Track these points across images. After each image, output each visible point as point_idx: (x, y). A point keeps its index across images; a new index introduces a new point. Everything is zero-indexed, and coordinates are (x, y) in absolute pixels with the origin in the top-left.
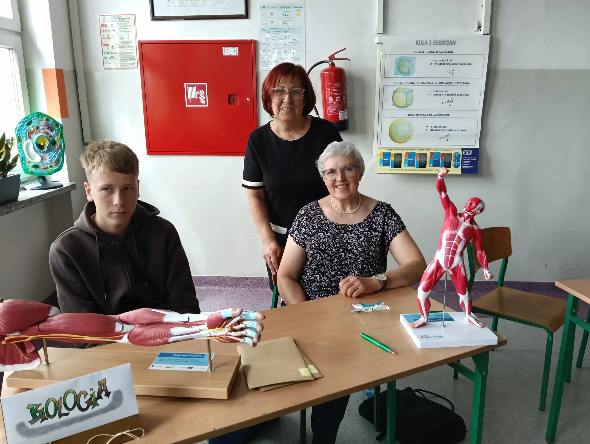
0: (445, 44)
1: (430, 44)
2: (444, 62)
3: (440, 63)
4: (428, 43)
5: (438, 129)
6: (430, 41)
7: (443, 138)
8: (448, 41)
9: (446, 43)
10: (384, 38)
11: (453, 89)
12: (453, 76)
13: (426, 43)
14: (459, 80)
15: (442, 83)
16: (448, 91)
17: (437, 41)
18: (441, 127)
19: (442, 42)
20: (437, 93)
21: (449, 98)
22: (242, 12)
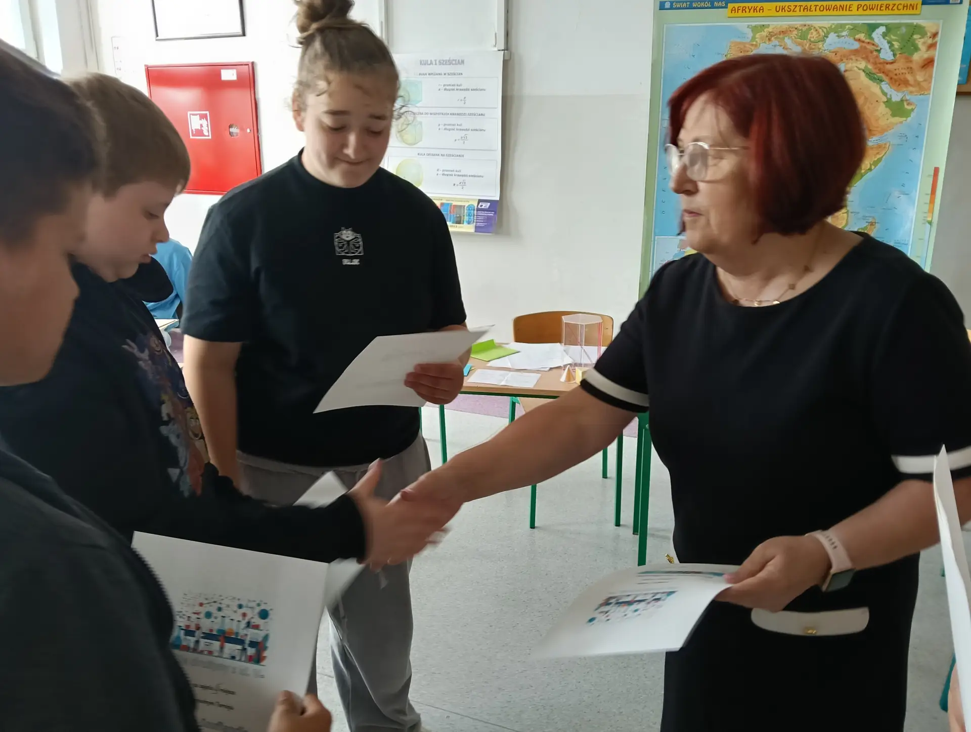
0: (453, 64)
1: (436, 64)
2: (454, 87)
3: (448, 88)
4: (434, 63)
5: (450, 173)
6: (436, 61)
7: (457, 185)
8: (456, 60)
9: (454, 62)
11: (467, 123)
12: (465, 106)
13: (431, 63)
14: (472, 111)
15: (453, 114)
16: (461, 125)
17: (444, 61)
18: (454, 171)
19: (450, 62)
20: (449, 128)
21: (463, 133)
22: (239, 29)
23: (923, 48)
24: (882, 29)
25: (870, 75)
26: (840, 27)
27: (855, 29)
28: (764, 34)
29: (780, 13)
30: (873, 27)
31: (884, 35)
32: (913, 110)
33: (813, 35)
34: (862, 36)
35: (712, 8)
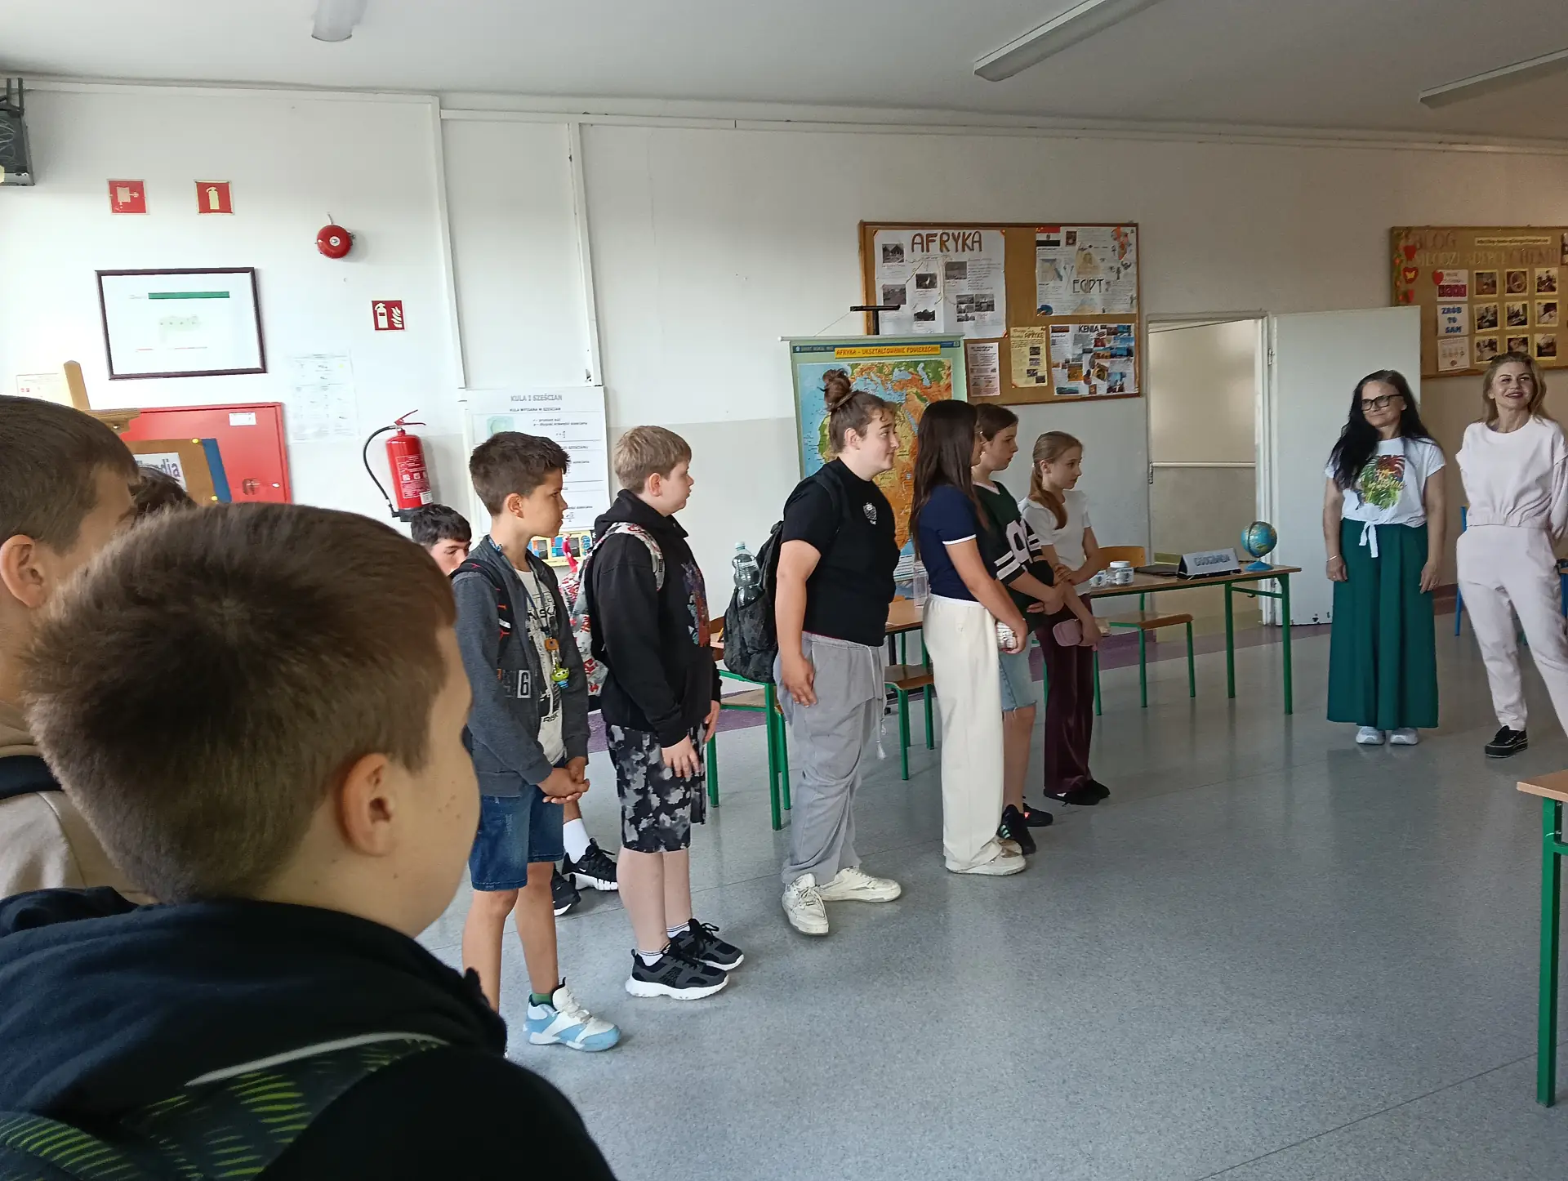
0: (550, 400)
1: (529, 400)
2: (551, 422)
3: (544, 422)
4: (528, 398)
6: (530, 396)
8: (552, 395)
9: (550, 397)
10: (467, 394)
13: (525, 399)
14: (573, 444)
17: (537, 396)
19: (546, 398)
22: (257, 365)
23: (945, 377)
24: (922, 365)
25: (919, 397)
26: (898, 365)
27: (908, 365)
28: (858, 370)
29: (866, 355)
30: (917, 363)
31: (924, 369)
33: (886, 371)
34: (911, 370)
35: (826, 351)
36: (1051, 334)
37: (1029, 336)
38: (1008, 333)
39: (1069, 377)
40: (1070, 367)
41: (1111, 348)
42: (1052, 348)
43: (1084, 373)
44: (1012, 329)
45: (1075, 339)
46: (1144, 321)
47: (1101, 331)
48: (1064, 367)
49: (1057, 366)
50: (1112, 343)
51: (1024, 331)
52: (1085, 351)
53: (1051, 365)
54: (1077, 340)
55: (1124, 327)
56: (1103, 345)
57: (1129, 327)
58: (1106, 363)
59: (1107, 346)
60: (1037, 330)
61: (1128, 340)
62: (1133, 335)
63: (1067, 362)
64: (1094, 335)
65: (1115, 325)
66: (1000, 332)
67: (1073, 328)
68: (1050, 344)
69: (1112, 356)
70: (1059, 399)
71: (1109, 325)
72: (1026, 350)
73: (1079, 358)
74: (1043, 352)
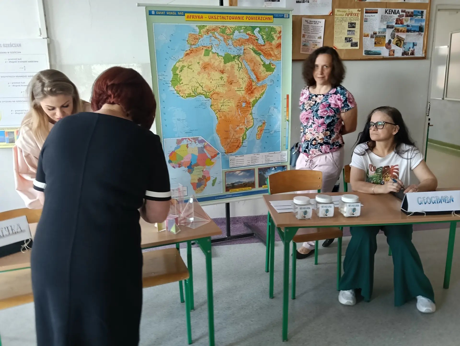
0: (13, 47)
1: (1, 47)
2: (16, 60)
3: (12, 61)
5: (21, 112)
8: (15, 44)
12: (25, 71)
15: (18, 76)
16: (24, 83)
17: (6, 44)
18: (23, 110)
19: (11, 45)
20: (16, 85)
23: (276, 38)
24: (258, 29)
25: (255, 52)
26: (239, 28)
27: (246, 29)
28: (205, 30)
29: (211, 20)
30: (254, 28)
31: (259, 32)
32: (275, 68)
33: (228, 31)
34: (249, 32)
35: (177, 15)
36: (365, 14)
37: (348, 15)
38: (333, 12)
39: (375, 43)
40: (377, 37)
41: (408, 26)
42: (365, 23)
43: (387, 41)
44: (336, 10)
45: (382, 18)
46: (434, 8)
47: (401, 13)
48: (372, 37)
49: (367, 36)
50: (408, 22)
51: (345, 12)
52: (388, 27)
53: (362, 35)
54: (383, 19)
55: (418, 12)
56: (402, 23)
57: (422, 12)
58: (403, 36)
59: (405, 24)
60: (355, 11)
61: (421, 21)
62: (424, 17)
63: (375, 33)
64: (396, 16)
65: (412, 10)
66: (327, 11)
67: (381, 11)
68: (363, 20)
69: (408, 31)
70: (367, 58)
71: (407, 10)
72: (346, 25)
73: (384, 31)
74: (358, 26)
